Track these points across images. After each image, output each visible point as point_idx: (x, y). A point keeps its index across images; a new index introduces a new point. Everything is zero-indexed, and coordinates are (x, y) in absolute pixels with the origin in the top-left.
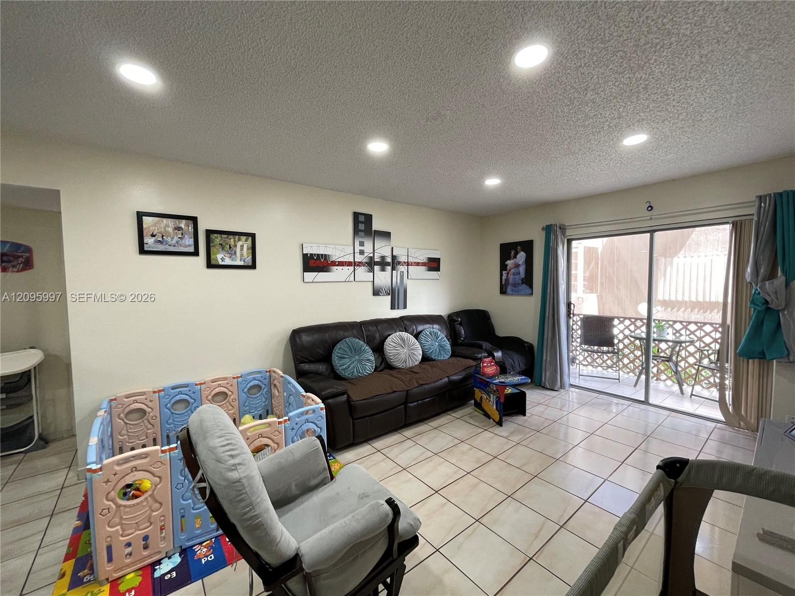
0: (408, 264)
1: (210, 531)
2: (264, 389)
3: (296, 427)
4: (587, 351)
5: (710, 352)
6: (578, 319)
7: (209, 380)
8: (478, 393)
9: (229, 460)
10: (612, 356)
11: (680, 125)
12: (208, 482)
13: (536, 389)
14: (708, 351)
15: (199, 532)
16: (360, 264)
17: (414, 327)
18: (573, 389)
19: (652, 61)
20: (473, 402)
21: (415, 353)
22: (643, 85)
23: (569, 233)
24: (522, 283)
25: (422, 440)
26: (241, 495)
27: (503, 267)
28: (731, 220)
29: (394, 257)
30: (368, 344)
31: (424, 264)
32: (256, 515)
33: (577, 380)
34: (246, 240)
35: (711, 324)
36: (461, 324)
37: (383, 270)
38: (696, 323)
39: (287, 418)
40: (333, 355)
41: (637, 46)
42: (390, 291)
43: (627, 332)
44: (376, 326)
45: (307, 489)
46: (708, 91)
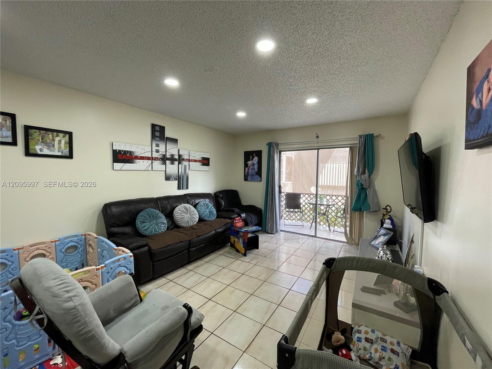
0: (189, 160)
1: (35, 361)
2: (80, 248)
3: (111, 271)
4: (288, 212)
5: (341, 209)
6: (284, 195)
7: (28, 245)
8: (233, 239)
9: (65, 294)
10: (300, 214)
11: (330, 96)
12: (46, 314)
13: (263, 234)
14: (340, 209)
15: (22, 364)
16: (156, 159)
17: (194, 201)
18: (281, 232)
19: (320, 62)
20: (229, 244)
21: (194, 217)
22: (316, 73)
23: (280, 147)
24: (256, 175)
25: (200, 270)
26: (77, 318)
27: (246, 165)
28: (349, 146)
29: (180, 156)
30: (162, 212)
31: (199, 161)
32: (90, 330)
33: (284, 227)
34: (64, 137)
35: (341, 196)
36: (222, 198)
37: (172, 163)
38: (335, 196)
39: (103, 265)
40: (137, 220)
41: (315, 53)
42: (177, 178)
43: (307, 201)
44: (168, 201)
45: (122, 311)
46: (342, 82)
